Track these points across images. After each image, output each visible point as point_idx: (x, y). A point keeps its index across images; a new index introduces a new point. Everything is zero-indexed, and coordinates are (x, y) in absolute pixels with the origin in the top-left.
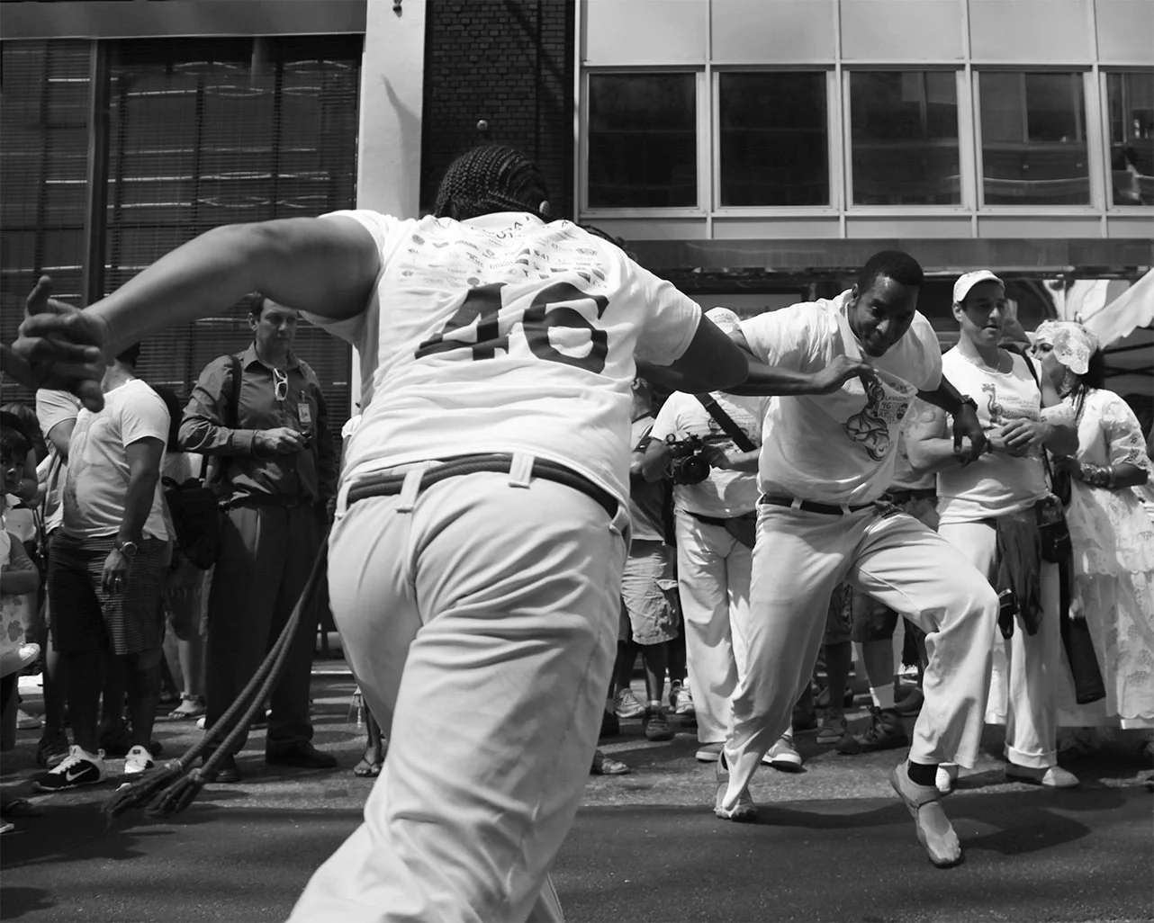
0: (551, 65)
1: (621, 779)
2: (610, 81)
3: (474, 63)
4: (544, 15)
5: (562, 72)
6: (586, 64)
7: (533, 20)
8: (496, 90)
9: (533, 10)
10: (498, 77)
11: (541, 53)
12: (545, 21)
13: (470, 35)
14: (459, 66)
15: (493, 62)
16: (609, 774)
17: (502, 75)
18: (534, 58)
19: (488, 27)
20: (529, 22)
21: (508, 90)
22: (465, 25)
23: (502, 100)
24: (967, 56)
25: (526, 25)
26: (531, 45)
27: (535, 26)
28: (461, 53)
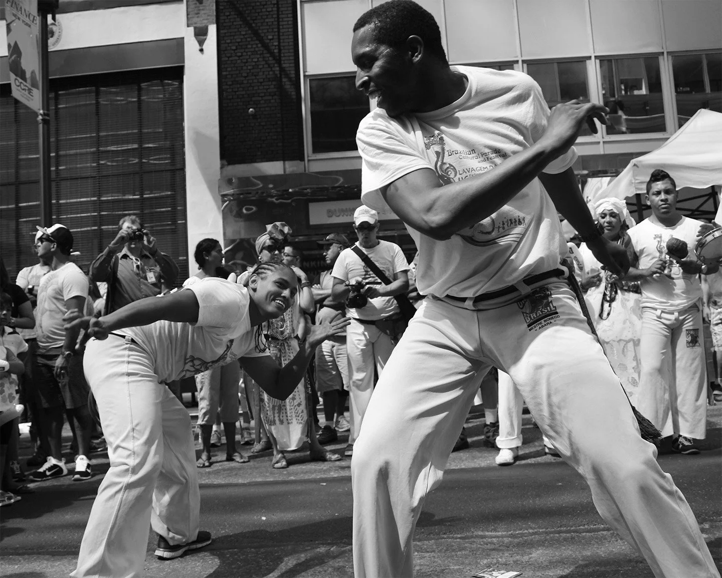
0: (287, 76)
1: (338, 463)
2: (321, 83)
3: (245, 77)
4: (282, 48)
5: (294, 79)
6: (307, 74)
7: (276, 51)
8: (259, 91)
9: (275, 46)
10: (259, 84)
11: (282, 70)
12: (283, 51)
13: (242, 62)
14: (237, 79)
15: (255, 76)
16: (331, 461)
17: (261, 83)
18: (278, 73)
19: (252, 57)
20: (274, 52)
21: (265, 91)
22: (239, 57)
23: (262, 97)
24: (520, 56)
25: (272, 54)
26: (276, 65)
27: (277, 54)
28: (238, 72)
